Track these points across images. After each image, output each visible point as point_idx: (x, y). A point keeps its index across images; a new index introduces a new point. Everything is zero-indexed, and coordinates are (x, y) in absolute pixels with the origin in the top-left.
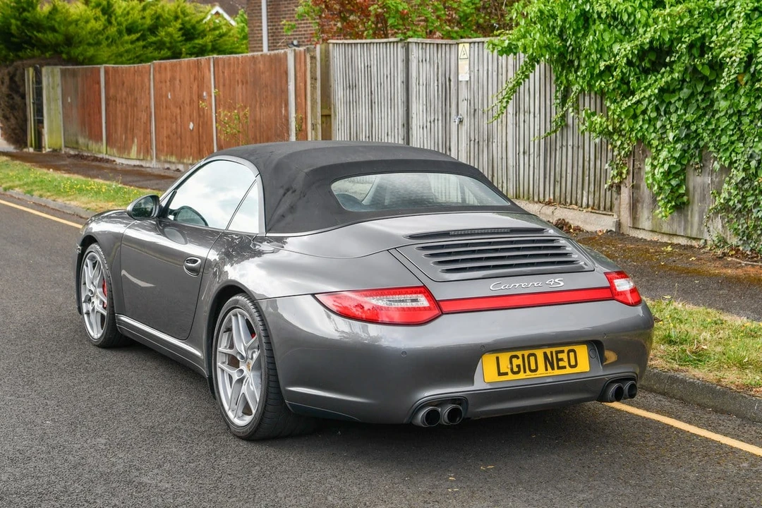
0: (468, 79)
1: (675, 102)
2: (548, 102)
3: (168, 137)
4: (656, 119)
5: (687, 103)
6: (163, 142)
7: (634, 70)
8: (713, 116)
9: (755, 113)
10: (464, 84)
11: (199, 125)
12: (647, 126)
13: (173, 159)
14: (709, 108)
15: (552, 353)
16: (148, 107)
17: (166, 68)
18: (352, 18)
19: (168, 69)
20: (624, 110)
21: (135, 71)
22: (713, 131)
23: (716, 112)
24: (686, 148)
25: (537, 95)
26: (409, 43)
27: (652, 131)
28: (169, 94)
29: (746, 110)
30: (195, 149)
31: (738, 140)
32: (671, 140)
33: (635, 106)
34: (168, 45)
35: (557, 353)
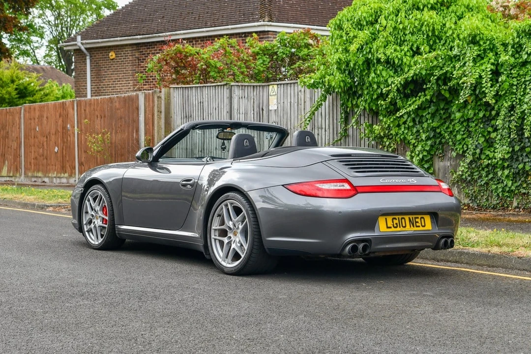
0: (276, 108)
1: (426, 115)
2: (335, 121)
3: (36, 158)
4: (413, 126)
5: (433, 115)
6: (30, 163)
7: (400, 95)
8: (450, 123)
9: (478, 119)
10: (273, 111)
11: (63, 149)
12: (407, 131)
13: (40, 174)
14: (449, 118)
15: (413, 218)
16: (19, 138)
17: (35, 109)
18: (183, 71)
19: (37, 109)
20: (392, 122)
21: (7, 112)
22: (451, 132)
23: (452, 120)
24: (433, 144)
25: (327, 117)
26: (232, 86)
27: (410, 134)
28: (37, 127)
29: (473, 118)
30: (58, 166)
31: (467, 137)
32: (424, 139)
33: (399, 119)
34: (7, 100)
35: (415, 218)
